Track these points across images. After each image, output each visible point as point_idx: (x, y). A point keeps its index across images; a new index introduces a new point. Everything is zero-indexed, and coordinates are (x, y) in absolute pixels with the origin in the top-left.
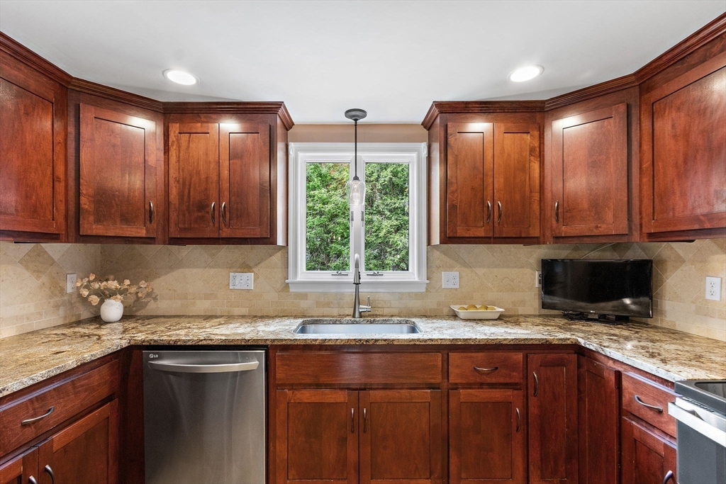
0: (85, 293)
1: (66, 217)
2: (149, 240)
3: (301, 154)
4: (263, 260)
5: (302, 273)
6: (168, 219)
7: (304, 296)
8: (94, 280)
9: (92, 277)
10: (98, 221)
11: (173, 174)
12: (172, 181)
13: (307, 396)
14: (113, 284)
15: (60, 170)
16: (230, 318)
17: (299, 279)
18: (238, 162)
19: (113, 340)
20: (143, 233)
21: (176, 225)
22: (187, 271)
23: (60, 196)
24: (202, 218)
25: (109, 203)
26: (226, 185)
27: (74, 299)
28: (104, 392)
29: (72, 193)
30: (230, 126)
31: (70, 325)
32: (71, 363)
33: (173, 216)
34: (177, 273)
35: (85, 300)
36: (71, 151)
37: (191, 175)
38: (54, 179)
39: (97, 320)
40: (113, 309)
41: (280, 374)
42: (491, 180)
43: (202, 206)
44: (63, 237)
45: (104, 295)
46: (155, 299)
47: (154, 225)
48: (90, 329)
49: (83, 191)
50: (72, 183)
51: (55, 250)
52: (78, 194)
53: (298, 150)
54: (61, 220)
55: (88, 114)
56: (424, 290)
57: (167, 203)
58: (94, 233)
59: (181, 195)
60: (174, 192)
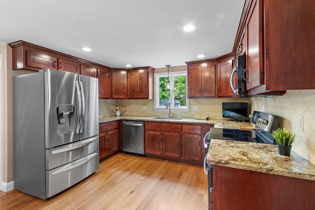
0: (113, 109)
1: (110, 94)
2: (124, 99)
3: (157, 76)
4: (148, 103)
5: (158, 106)
6: (127, 94)
7: (158, 112)
8: (115, 107)
9: (114, 106)
10: (115, 95)
11: (128, 84)
12: (128, 86)
13: (152, 132)
14: (118, 108)
15: (109, 86)
16: (141, 116)
17: (157, 108)
18: (141, 80)
19: (118, 118)
20: (123, 97)
21: (129, 95)
22: (132, 105)
23: (109, 91)
24: (134, 93)
25: (117, 91)
26: (138, 86)
27: (112, 111)
28: (116, 127)
29: (111, 90)
30: (141, 71)
31: (111, 116)
32: (111, 120)
33: (129, 93)
34: (131, 106)
35: (113, 111)
36: (111, 82)
37: (132, 84)
38: (108, 87)
39: (116, 116)
40: (118, 113)
41: (147, 127)
42: (201, 81)
43: (134, 91)
44: (110, 98)
45: (117, 110)
46: (126, 112)
47: (125, 95)
48: (114, 117)
49: (113, 89)
50: (111, 88)
51: (108, 101)
52: (112, 90)
53: (156, 75)
54: (109, 95)
55: (113, 74)
56: (188, 111)
57: (127, 90)
58: (115, 97)
59: (130, 88)
60: (129, 88)
